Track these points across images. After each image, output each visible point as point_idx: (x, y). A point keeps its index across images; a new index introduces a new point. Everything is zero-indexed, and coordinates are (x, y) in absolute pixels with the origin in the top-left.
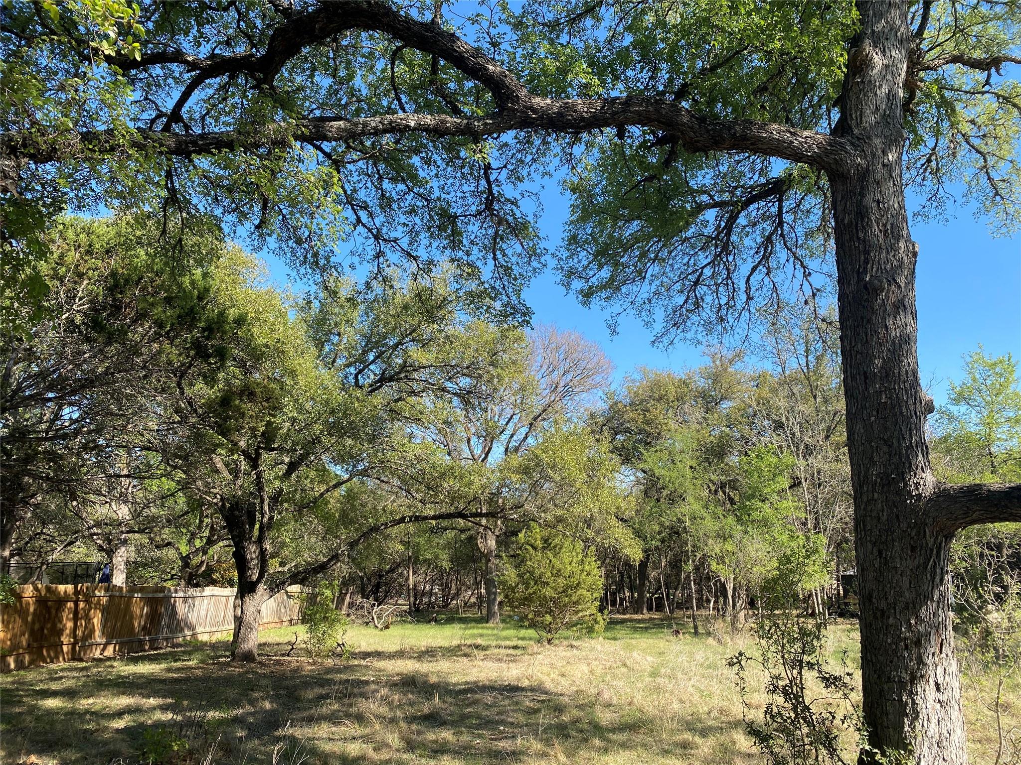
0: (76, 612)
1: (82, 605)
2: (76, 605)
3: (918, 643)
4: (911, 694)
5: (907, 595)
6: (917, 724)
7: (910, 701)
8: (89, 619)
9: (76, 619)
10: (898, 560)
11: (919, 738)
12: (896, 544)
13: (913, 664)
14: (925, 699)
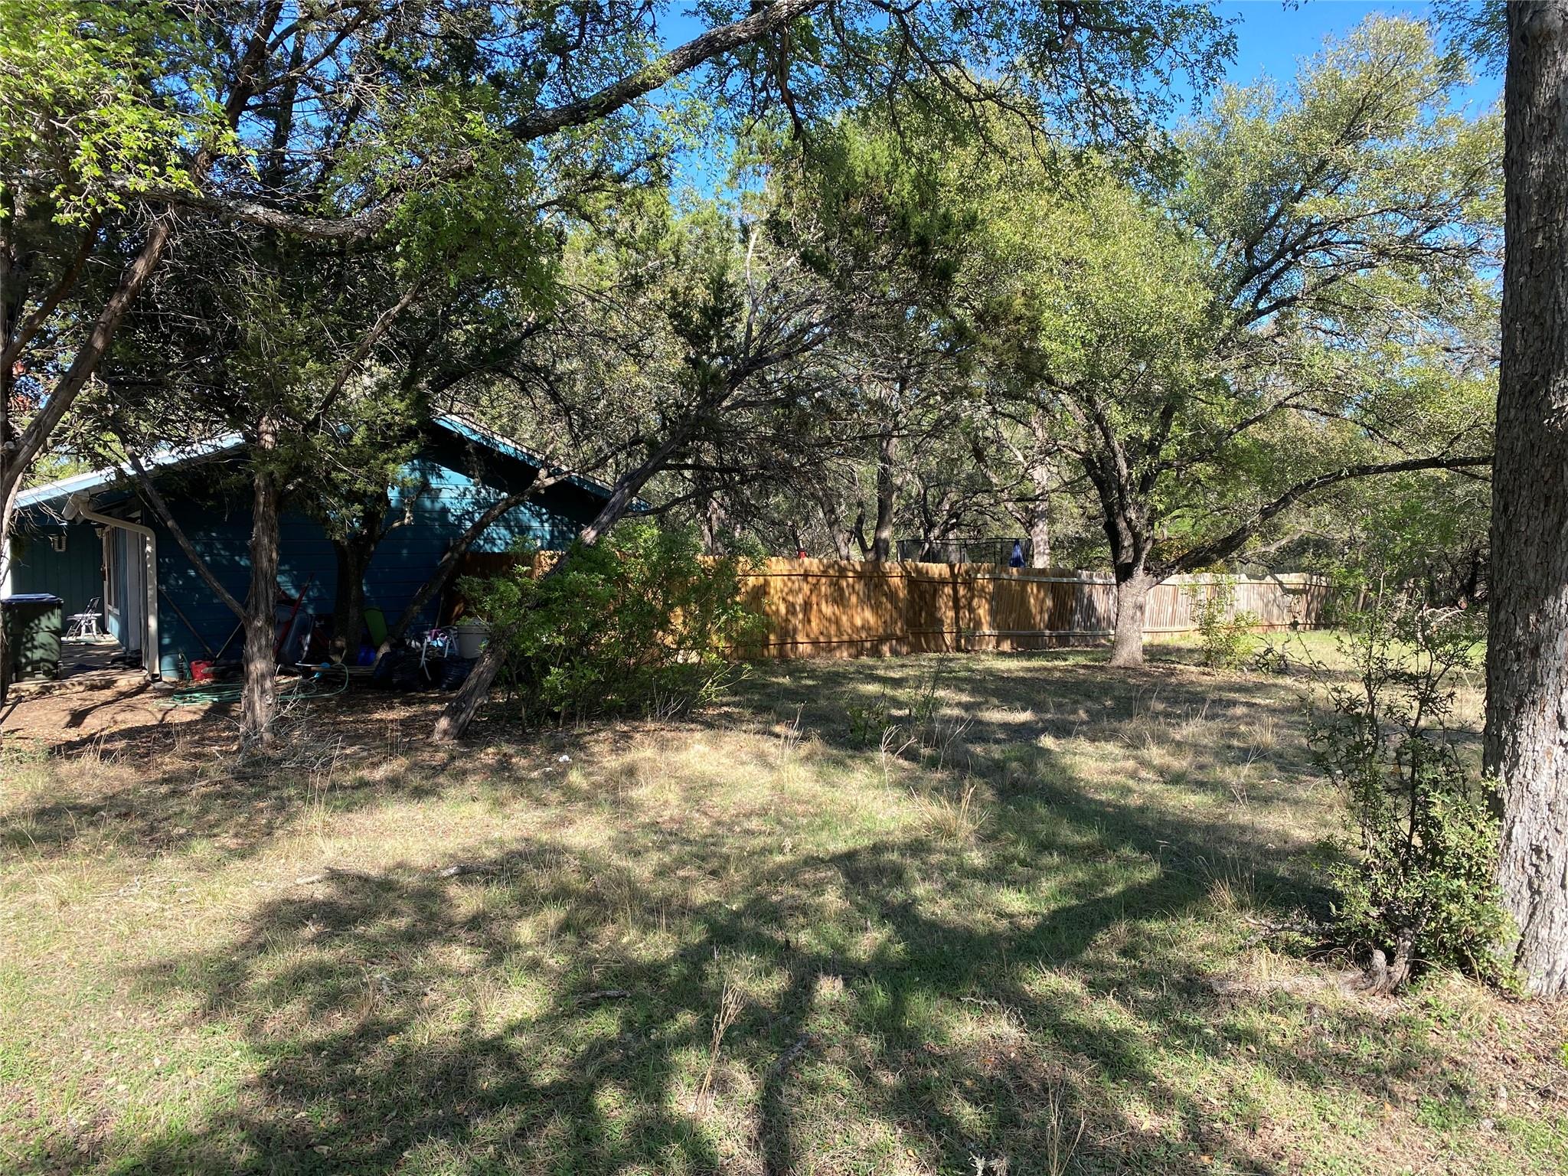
0: (956, 599)
1: (962, 591)
2: (955, 591)
3: (1535, 653)
4: (1515, 728)
5: (1532, 575)
6: (1516, 772)
7: (1511, 738)
8: (971, 610)
9: (957, 607)
10: (1524, 520)
11: (1516, 794)
12: (1524, 493)
13: (1522, 683)
14: (1533, 738)
